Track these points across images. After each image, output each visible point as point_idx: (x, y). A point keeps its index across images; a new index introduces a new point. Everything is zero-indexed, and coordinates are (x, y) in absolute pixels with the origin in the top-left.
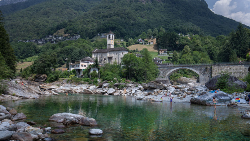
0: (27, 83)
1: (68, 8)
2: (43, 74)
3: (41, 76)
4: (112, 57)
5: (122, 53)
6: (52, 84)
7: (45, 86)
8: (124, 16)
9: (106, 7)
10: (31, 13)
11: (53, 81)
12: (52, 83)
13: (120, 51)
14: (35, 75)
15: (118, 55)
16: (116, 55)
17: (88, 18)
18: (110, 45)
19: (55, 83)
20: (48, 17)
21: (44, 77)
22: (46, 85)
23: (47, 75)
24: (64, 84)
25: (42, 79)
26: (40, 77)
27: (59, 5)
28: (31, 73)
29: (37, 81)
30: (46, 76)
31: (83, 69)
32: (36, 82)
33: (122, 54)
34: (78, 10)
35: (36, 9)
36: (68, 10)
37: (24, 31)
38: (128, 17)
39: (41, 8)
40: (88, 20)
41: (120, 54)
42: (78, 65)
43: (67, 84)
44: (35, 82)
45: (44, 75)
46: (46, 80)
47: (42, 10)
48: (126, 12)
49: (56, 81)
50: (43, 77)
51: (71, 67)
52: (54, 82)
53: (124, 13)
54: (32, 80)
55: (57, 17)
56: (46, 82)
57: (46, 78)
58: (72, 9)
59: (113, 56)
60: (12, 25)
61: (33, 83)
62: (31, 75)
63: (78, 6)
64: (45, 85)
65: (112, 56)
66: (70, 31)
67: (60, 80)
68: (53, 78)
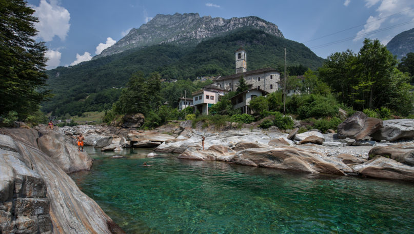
0: (109, 132)
1: (162, 55)
2: (136, 112)
3: (133, 118)
4: (252, 85)
5: (271, 76)
6: (156, 131)
7: (141, 137)
8: (224, 59)
9: (203, 51)
10: (125, 61)
11: (156, 126)
12: (154, 129)
13: (266, 74)
14: (123, 116)
15: (262, 80)
16: (259, 80)
17: (184, 63)
18: (241, 68)
19: (161, 128)
20: (142, 64)
21: (139, 119)
22: (143, 134)
23: (144, 114)
24: (185, 131)
25: (135, 122)
26: (131, 119)
27: (153, 52)
28: (116, 114)
29: (126, 128)
30: (142, 116)
31: (209, 104)
32: (124, 129)
33: (271, 78)
34: (172, 57)
35: (130, 58)
36: (162, 57)
37: (118, 79)
38: (227, 60)
39: (135, 56)
40: (184, 64)
41: (267, 78)
42: (198, 96)
43: (194, 130)
44: (122, 129)
45: (137, 116)
46: (142, 124)
47: (136, 59)
48: (225, 54)
49: (162, 127)
50: (137, 118)
51: (183, 103)
52: (159, 128)
53: (222, 56)
54: (118, 125)
55: (152, 65)
56: (143, 128)
57: (142, 121)
58: (166, 56)
59: (253, 83)
60: (106, 75)
61: (119, 132)
62: (116, 116)
63: (171, 53)
64: (140, 134)
65: (251, 83)
66: (166, 76)
67: (170, 123)
68: (156, 120)
